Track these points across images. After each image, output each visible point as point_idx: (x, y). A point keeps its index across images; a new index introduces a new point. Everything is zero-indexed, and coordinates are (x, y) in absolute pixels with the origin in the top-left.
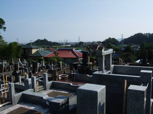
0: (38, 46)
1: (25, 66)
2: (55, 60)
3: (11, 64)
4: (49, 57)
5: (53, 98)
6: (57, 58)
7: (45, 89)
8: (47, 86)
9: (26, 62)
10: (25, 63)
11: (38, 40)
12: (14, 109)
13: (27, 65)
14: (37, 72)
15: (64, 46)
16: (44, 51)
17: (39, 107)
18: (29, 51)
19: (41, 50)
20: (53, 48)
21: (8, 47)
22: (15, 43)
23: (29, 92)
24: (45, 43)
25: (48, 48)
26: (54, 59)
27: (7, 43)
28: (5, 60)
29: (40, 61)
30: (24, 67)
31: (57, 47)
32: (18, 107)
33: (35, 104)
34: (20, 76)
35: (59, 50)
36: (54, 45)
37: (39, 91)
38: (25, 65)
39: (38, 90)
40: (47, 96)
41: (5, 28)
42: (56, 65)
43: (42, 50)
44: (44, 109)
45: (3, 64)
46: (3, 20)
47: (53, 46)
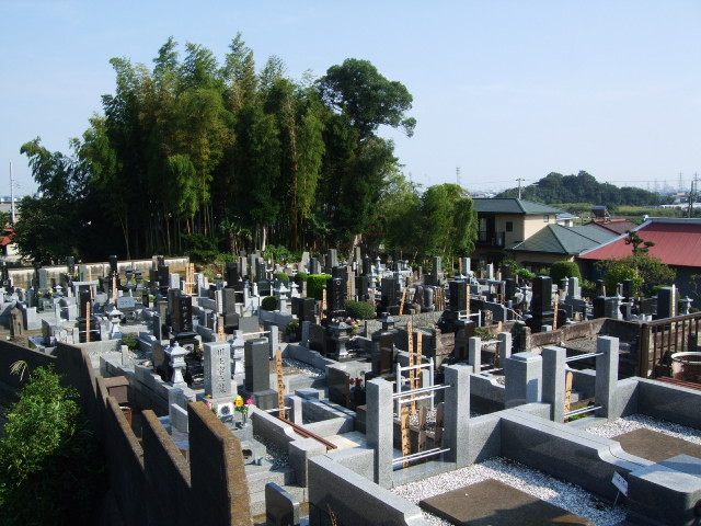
0: (548, 203)
1: (490, 297)
2: (632, 274)
3: (431, 280)
4: (601, 257)
5: (648, 463)
6: (640, 268)
7: (602, 414)
8: (610, 398)
9: (495, 276)
10: (492, 279)
11: (549, 176)
12: (463, 485)
13: (499, 291)
14: (549, 328)
15: (679, 208)
16: (581, 229)
17: (574, 496)
18: (509, 227)
19: (563, 224)
20: (623, 214)
21: (422, 203)
22: (452, 190)
23: (529, 416)
24: (582, 192)
25: (599, 214)
26: (625, 272)
27: (417, 189)
28: (407, 261)
29: (559, 274)
30: (485, 297)
31: (641, 214)
32: (478, 479)
33: (557, 477)
34: (477, 339)
35: (654, 227)
36: (627, 204)
37: (570, 420)
38: (493, 290)
39: (567, 413)
40: (617, 449)
41: (411, 123)
42: (636, 302)
43: (571, 224)
44: (598, 508)
45: (400, 277)
46: (403, 90)
47: (623, 208)
